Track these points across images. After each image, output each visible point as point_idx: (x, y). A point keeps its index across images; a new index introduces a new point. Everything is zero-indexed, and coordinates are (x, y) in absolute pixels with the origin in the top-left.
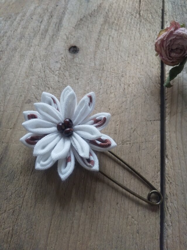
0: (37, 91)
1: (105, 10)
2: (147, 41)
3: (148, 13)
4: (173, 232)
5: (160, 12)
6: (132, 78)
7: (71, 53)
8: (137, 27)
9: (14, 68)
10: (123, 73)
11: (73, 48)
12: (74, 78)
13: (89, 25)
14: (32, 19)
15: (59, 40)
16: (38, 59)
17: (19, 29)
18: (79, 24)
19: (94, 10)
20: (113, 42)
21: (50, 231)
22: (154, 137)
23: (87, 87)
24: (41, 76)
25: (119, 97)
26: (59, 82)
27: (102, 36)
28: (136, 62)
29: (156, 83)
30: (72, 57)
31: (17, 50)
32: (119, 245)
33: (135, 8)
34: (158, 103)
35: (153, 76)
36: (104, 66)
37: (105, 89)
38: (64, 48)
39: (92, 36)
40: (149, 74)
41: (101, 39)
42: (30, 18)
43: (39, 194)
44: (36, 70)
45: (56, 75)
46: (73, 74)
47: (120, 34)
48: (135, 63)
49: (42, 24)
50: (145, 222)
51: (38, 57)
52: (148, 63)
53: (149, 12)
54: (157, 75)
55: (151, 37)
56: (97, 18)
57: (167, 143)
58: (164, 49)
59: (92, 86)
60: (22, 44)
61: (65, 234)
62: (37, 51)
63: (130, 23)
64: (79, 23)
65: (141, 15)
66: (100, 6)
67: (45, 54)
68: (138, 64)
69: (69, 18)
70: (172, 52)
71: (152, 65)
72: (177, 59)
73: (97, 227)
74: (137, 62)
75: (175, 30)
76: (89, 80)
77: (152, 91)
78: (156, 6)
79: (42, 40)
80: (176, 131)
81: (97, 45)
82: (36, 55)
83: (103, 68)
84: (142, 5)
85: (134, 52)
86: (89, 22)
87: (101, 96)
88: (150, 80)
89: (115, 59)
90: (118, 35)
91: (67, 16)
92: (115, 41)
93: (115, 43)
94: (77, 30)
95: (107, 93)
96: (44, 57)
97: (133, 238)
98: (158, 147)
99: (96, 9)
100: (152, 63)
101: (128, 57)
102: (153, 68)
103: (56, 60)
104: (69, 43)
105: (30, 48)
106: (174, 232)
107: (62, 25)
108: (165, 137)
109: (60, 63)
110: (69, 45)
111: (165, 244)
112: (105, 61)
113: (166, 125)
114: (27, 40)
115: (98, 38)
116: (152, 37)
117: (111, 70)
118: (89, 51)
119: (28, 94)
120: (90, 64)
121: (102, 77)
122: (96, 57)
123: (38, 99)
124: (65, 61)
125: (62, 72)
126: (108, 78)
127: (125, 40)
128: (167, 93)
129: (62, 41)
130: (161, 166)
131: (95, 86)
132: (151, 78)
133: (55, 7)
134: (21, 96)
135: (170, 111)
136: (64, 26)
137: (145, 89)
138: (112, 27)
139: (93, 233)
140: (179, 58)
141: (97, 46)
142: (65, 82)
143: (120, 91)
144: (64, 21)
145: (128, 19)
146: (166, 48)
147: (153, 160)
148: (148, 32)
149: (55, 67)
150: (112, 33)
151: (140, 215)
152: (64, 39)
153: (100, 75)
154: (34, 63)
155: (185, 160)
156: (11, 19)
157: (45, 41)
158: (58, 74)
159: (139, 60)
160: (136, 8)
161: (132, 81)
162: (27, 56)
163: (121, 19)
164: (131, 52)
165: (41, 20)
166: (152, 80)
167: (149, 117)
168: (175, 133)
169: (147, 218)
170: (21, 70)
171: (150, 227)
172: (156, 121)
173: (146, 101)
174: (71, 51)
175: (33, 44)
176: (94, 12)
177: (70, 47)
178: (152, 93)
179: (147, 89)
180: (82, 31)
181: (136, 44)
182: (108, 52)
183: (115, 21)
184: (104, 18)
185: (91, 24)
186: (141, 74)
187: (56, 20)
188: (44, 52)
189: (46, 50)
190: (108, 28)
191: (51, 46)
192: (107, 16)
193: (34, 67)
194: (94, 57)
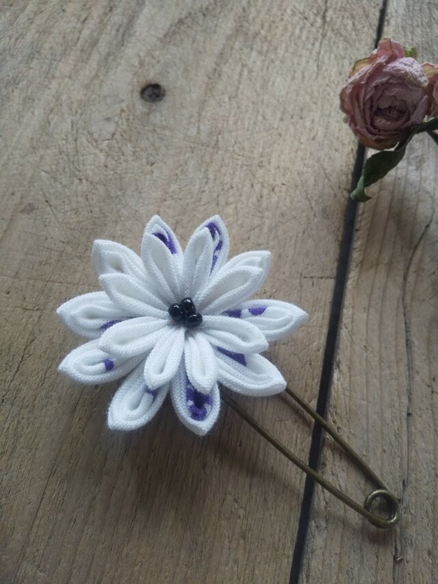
0: (52, 186)
3: (345, 17)
4: (326, 544)
5: (375, 15)
6: (282, 170)
7: (146, 100)
8: (313, 49)
9: (6, 128)
10: (262, 159)
11: (151, 88)
12: (144, 160)
13: (198, 37)
14: (63, 11)
15: (120, 68)
16: (65, 108)
17: (29, 34)
18: (174, 32)
20: (250, 80)
21: (40, 514)
22: (315, 318)
23: (172, 185)
24: (65, 150)
25: (246, 215)
26: (106, 166)
27: (225, 64)
28: (299, 134)
29: (339, 187)
30: (147, 111)
31: (18, 84)
32: (194, 560)
34: (335, 238)
35: (333, 171)
36: (220, 137)
37: (214, 192)
38: (130, 88)
39: (201, 63)
40: (326, 165)
41: (221, 71)
42: (58, 8)
43: (26, 426)
44: (55, 136)
45: (101, 150)
46: (142, 150)
47: (269, 64)
48: (294, 137)
49: (85, 26)
50: (264, 514)
51: (64, 105)
52: (328, 139)
53: (347, 15)
54: (345, 169)
55: (343, 75)
56: (220, 20)
57: (344, 333)
58: (359, 107)
59: (185, 184)
60: (31, 71)
61: (72, 524)
62: (66, 89)
63: (297, 37)
64: (173, 28)
65: (328, 19)
67: (83, 98)
68: (303, 140)
69: (152, 17)
70: (378, 116)
71: (336, 144)
72: (388, 133)
73: (149, 514)
74: (301, 133)
75: (388, 62)
76: (180, 169)
77: (327, 206)
79: (80, 64)
80: (369, 307)
81: (210, 86)
82: (61, 100)
83: (218, 141)
85: (297, 108)
86: (199, 29)
87: (202, 209)
88: (326, 181)
89: (249, 123)
90: (264, 65)
91: (146, 11)
92: (256, 79)
93: (254, 84)
94: (167, 47)
95: (218, 204)
96: (80, 104)
97: (230, 548)
98: (321, 341)
100: (338, 138)
101: (281, 119)
102: (336, 150)
103: (107, 113)
105: (49, 81)
106: (328, 542)
107: (132, 32)
108: (342, 319)
109: (115, 122)
110: (144, 81)
111: (305, 568)
112: (223, 124)
113: (347, 291)
114: (46, 63)
115: (215, 70)
117: (236, 147)
118: (188, 98)
119: (30, 190)
120: (188, 129)
121: (212, 162)
122: (204, 113)
123: (52, 204)
124: (128, 119)
125: (118, 143)
126: (226, 166)
127: (278, 79)
128: (362, 214)
129: (127, 71)
130: (321, 387)
131: (191, 183)
132: (328, 176)
134: (13, 194)
135: (361, 258)
136: (137, 34)
137: (309, 200)
138: (253, 44)
139: (137, 528)
140: (394, 133)
141: (210, 88)
142: (120, 168)
143: (250, 200)
144: (139, 21)
145: (294, 28)
146: (364, 104)
147: (305, 370)
148: (338, 64)
149: (102, 132)
150: (250, 58)
151: (254, 496)
152: (133, 66)
153: (207, 159)
154: (55, 119)
155: (380, 378)
156: (12, 8)
157: (87, 67)
158: (107, 149)
159: (307, 129)
160: (317, 3)
161: (282, 178)
162: (39, 100)
163: (277, 27)
164: (290, 109)
165: (85, 16)
166: (329, 180)
167: (310, 268)
168: (366, 311)
169: (270, 504)
170: (22, 133)
171: (274, 526)
172: (324, 279)
173: (309, 230)
174: (145, 96)
175: (57, 72)
176: (214, 6)
177: (143, 86)
178: (325, 213)
179: (316, 201)
180: (177, 50)
181: (304, 90)
182: (235, 105)
183: (262, 32)
184: (237, 21)
185: (202, 34)
186: (306, 163)
187: (121, 17)
188: (81, 92)
189: (87, 89)
190: (243, 46)
191: (99, 81)
192: (244, 17)
193: (54, 128)
194: (198, 113)
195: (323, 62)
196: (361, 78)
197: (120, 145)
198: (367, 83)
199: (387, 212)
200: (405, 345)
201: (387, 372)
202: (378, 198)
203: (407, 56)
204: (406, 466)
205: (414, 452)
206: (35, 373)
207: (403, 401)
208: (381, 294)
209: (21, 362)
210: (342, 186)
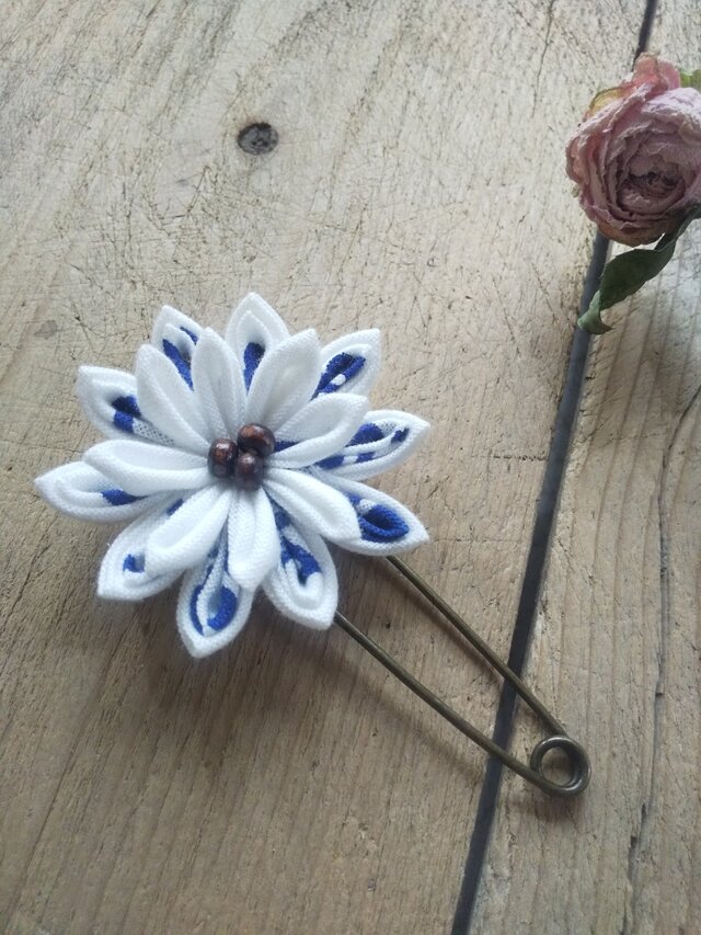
0: (87, 293)
4: (509, 905)
5: (638, 7)
6: (467, 274)
7: (247, 151)
8: (528, 66)
9: (17, 193)
10: (433, 253)
11: (256, 129)
12: (239, 252)
13: (336, 43)
15: (205, 95)
16: (113, 163)
17: (59, 35)
18: (297, 35)
20: (421, 117)
21: (46, 834)
22: (509, 526)
23: (282, 295)
24: (111, 233)
25: (402, 349)
27: (380, 90)
28: (498, 212)
29: (562, 304)
31: (39, 120)
32: (291, 921)
34: (551, 391)
35: (552, 276)
36: (365, 214)
37: (352, 308)
38: (222, 130)
39: (340, 87)
40: (540, 266)
41: (373, 102)
43: (30, 689)
44: (96, 208)
45: (169, 234)
46: (236, 235)
47: (454, 91)
48: (490, 216)
49: (152, 23)
50: (408, 851)
51: (112, 157)
52: (546, 221)
53: (590, 6)
54: (573, 274)
55: (578, 112)
56: (374, 16)
57: (556, 553)
58: (598, 172)
59: (304, 294)
60: (60, 98)
61: (97, 852)
62: (116, 129)
63: (503, 45)
64: (296, 28)
65: (556, 14)
67: (144, 145)
68: (503, 223)
70: (629, 188)
71: (559, 231)
72: (645, 218)
73: (220, 842)
74: (502, 211)
75: (650, 96)
76: (296, 269)
77: (538, 337)
79: (140, 87)
80: (601, 509)
81: (353, 128)
82: (108, 148)
83: (361, 222)
85: (496, 168)
86: (339, 29)
88: (541, 293)
89: (415, 192)
90: (444, 94)
92: (429, 118)
93: (427, 126)
94: (283, 60)
96: (137, 156)
97: (350, 904)
98: (517, 565)
100: (563, 221)
101: (469, 187)
102: (560, 241)
103: (182, 172)
105: (89, 116)
106: (513, 903)
107: (226, 33)
108: (555, 529)
109: (193, 186)
110: (245, 118)
112: (372, 194)
113: (566, 482)
114: (85, 85)
115: (362, 100)
117: (391, 231)
118: (316, 149)
119: (52, 299)
120: (313, 201)
121: (350, 258)
122: (340, 175)
123: (85, 322)
124: (215, 182)
125: (197, 222)
126: (373, 265)
127: (468, 118)
128: (598, 352)
129: (216, 100)
131: (315, 292)
132: (544, 285)
134: (23, 305)
135: (592, 426)
136: (236, 37)
137: (509, 326)
138: (428, 57)
139: (200, 863)
140: (654, 217)
141: (352, 132)
142: (199, 265)
143: (412, 323)
144: (240, 15)
145: (499, 30)
146: (607, 167)
147: (488, 614)
149: (171, 202)
150: (421, 80)
151: (393, 820)
152: (227, 92)
153: (342, 251)
154: (96, 180)
155: (614, 632)
157: (152, 94)
158: (179, 234)
159: (512, 204)
161: (465, 287)
162: (72, 148)
163: (469, 28)
164: (485, 169)
165: (152, 6)
166: (545, 292)
167: (505, 441)
168: (597, 516)
169: (418, 835)
170: (41, 203)
171: (425, 872)
172: (528, 460)
173: (507, 377)
174: (244, 143)
175: (103, 101)
177: (243, 127)
178: (536, 348)
179: (521, 327)
180: (302, 66)
181: (511, 136)
182: (393, 161)
183: (444, 35)
184: (403, 17)
185: (344, 38)
186: (507, 261)
187: (211, 9)
188: (140, 135)
189: (150, 130)
190: (411, 59)
191: (170, 118)
192: (415, 10)
193: (93, 196)
194: (332, 173)
195: (545, 89)
196: (604, 123)
197: (200, 226)
198: (612, 132)
199: (639, 350)
200: (659, 577)
201: (627, 622)
202: (626, 325)
203: (685, 85)
204: (649, 783)
205: (663, 759)
206: (48, 602)
207: (649, 672)
208: (623, 490)
209: (26, 583)
210: (566, 303)
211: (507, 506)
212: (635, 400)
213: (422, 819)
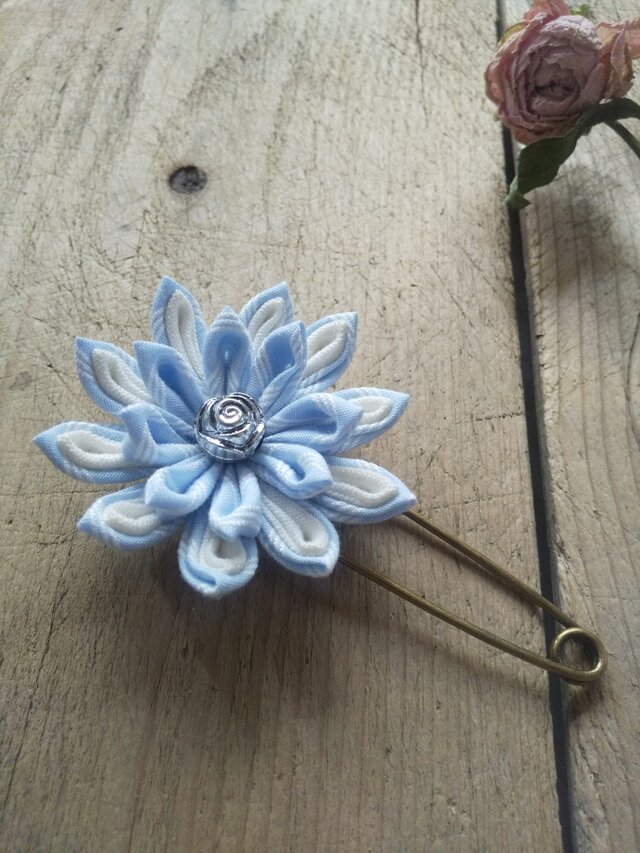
1: (293, 35)
2: (454, 134)
3: (448, 37)
4: (612, 846)
5: (490, 29)
6: (407, 266)
7: (180, 192)
8: (412, 86)
10: (372, 253)
11: (184, 172)
12: (194, 281)
13: (239, 90)
14: (28, 79)
15: (129, 150)
16: (55, 221)
18: (203, 89)
19: (255, 36)
20: (331, 141)
22: (508, 481)
24: (67, 283)
25: (367, 340)
26: (136, 298)
27: (289, 122)
28: (420, 209)
29: (497, 278)
33: (401, 20)
34: (509, 352)
35: (482, 255)
36: (303, 229)
38: (151, 177)
39: (252, 126)
40: (469, 249)
41: (284, 134)
42: (18, 76)
43: (78, 742)
44: (47, 263)
45: (124, 275)
46: (187, 266)
47: (354, 115)
48: (413, 214)
49: (66, 96)
50: (501, 815)
51: (53, 214)
52: (463, 210)
53: (450, 33)
55: (464, 118)
56: (268, 63)
57: (558, 497)
62: (51, 191)
63: (386, 73)
64: (200, 83)
65: (424, 42)
66: (275, 23)
67: (80, 199)
68: (427, 218)
69: (165, 71)
71: (477, 217)
74: (423, 208)
76: (252, 286)
77: (485, 308)
78: (474, 11)
79: (66, 152)
80: (586, 448)
81: (272, 159)
82: (47, 209)
83: (301, 237)
84: (425, 11)
85: (408, 173)
86: (239, 79)
88: (476, 271)
89: (343, 205)
90: (346, 119)
91: (155, 64)
92: (338, 140)
93: (337, 147)
94: (195, 111)
96: (77, 211)
98: (528, 514)
99: (261, 31)
100: (478, 208)
101: (389, 193)
102: (480, 225)
103: (123, 218)
104: (170, 157)
105: (22, 183)
106: (616, 844)
107: (137, 96)
108: (549, 476)
109: (137, 229)
110: (171, 164)
112: (304, 211)
113: (548, 430)
114: (13, 157)
115: (275, 134)
116: (468, 118)
117: (330, 241)
118: (243, 181)
119: (21, 352)
120: (252, 225)
121: (299, 269)
122: (271, 199)
123: (59, 368)
124: (156, 223)
125: (148, 261)
126: (321, 271)
127: (372, 136)
128: (541, 312)
129: (141, 153)
132: (477, 264)
133: (113, 32)
135: (556, 378)
136: (147, 97)
137: (457, 304)
138: (323, 91)
141: (273, 162)
143: (369, 316)
144: (146, 79)
145: (379, 61)
147: (512, 566)
148: (453, 103)
149: (119, 246)
150: (323, 110)
151: (478, 788)
152: (149, 144)
153: (291, 264)
154: (42, 239)
155: (630, 557)
157: (79, 155)
158: (133, 273)
159: (430, 201)
160: (404, 23)
161: (408, 277)
162: (11, 213)
163: (353, 63)
164: (399, 175)
165: (63, 82)
166: (479, 269)
167: (482, 404)
168: (584, 455)
169: (507, 796)
171: (523, 833)
172: (507, 418)
173: (468, 347)
174: (177, 185)
175: (33, 168)
176: (255, 44)
177: (171, 172)
178: (485, 318)
179: (468, 302)
180: (213, 113)
181: (413, 145)
182: (315, 181)
183: (333, 72)
184: (293, 61)
185: (246, 86)
186: (440, 249)
187: (118, 77)
188: (76, 193)
189: (84, 187)
190: (309, 95)
191: (101, 173)
192: (302, 54)
193: (42, 252)
194: (263, 199)
195: (431, 103)
197: (152, 263)
199: (576, 303)
206: (78, 647)
208: (600, 427)
209: (50, 634)
210: (500, 276)
211: (501, 462)
212: (585, 347)
213: (506, 780)
